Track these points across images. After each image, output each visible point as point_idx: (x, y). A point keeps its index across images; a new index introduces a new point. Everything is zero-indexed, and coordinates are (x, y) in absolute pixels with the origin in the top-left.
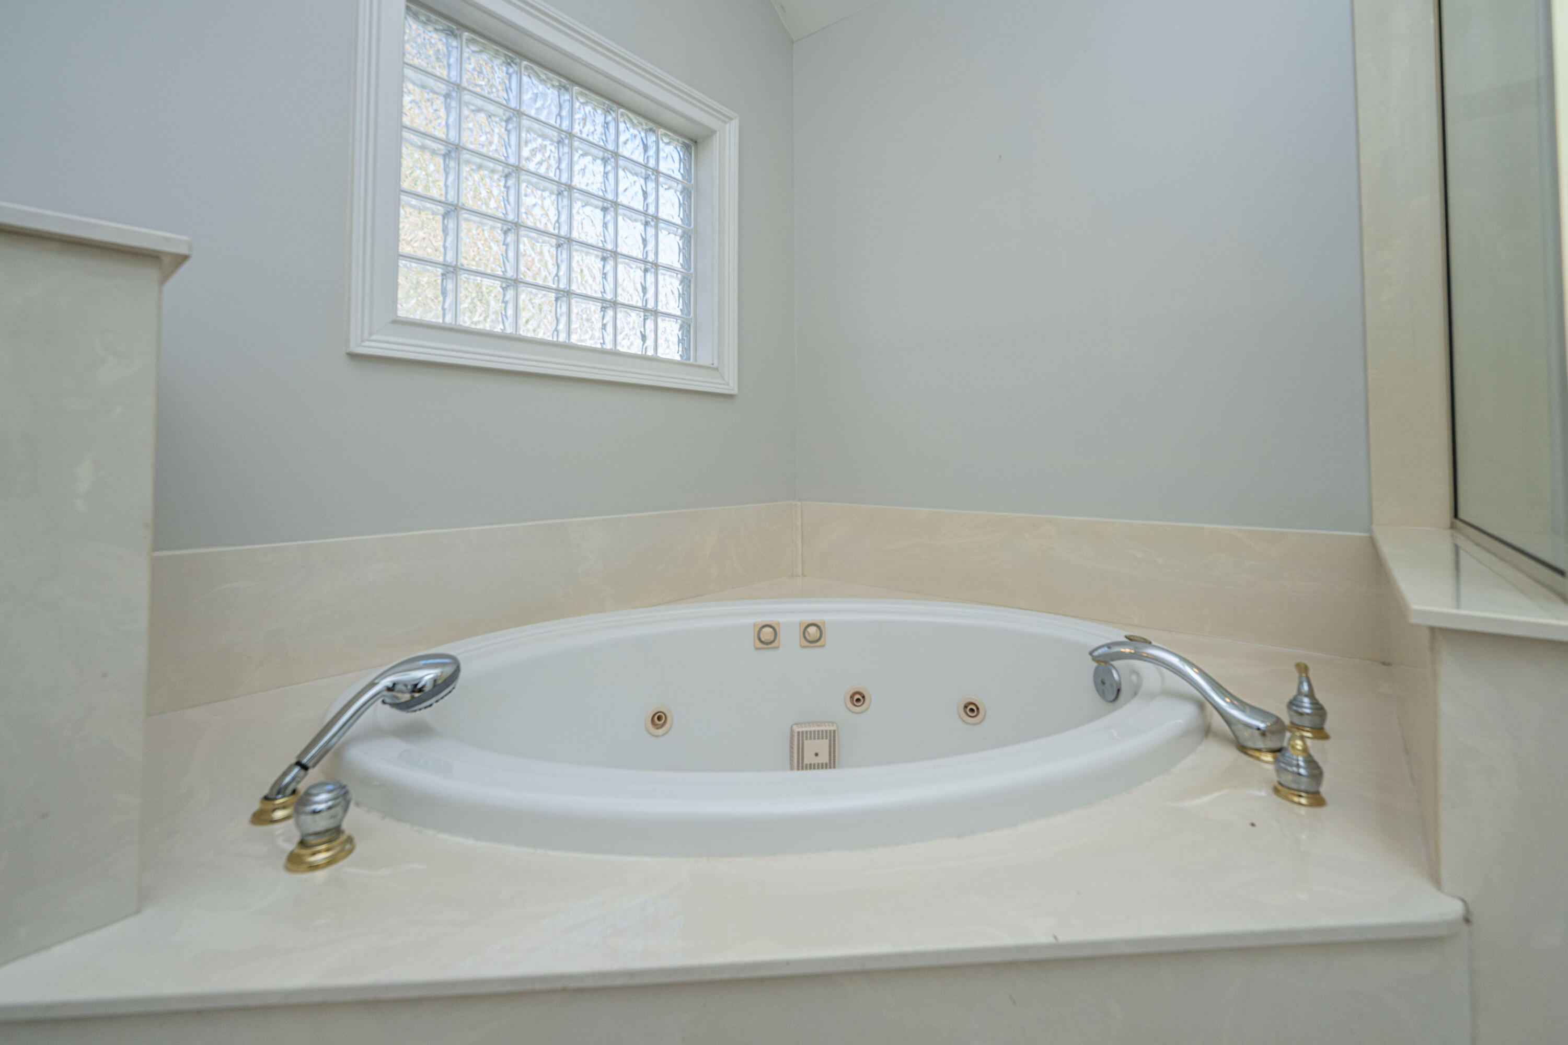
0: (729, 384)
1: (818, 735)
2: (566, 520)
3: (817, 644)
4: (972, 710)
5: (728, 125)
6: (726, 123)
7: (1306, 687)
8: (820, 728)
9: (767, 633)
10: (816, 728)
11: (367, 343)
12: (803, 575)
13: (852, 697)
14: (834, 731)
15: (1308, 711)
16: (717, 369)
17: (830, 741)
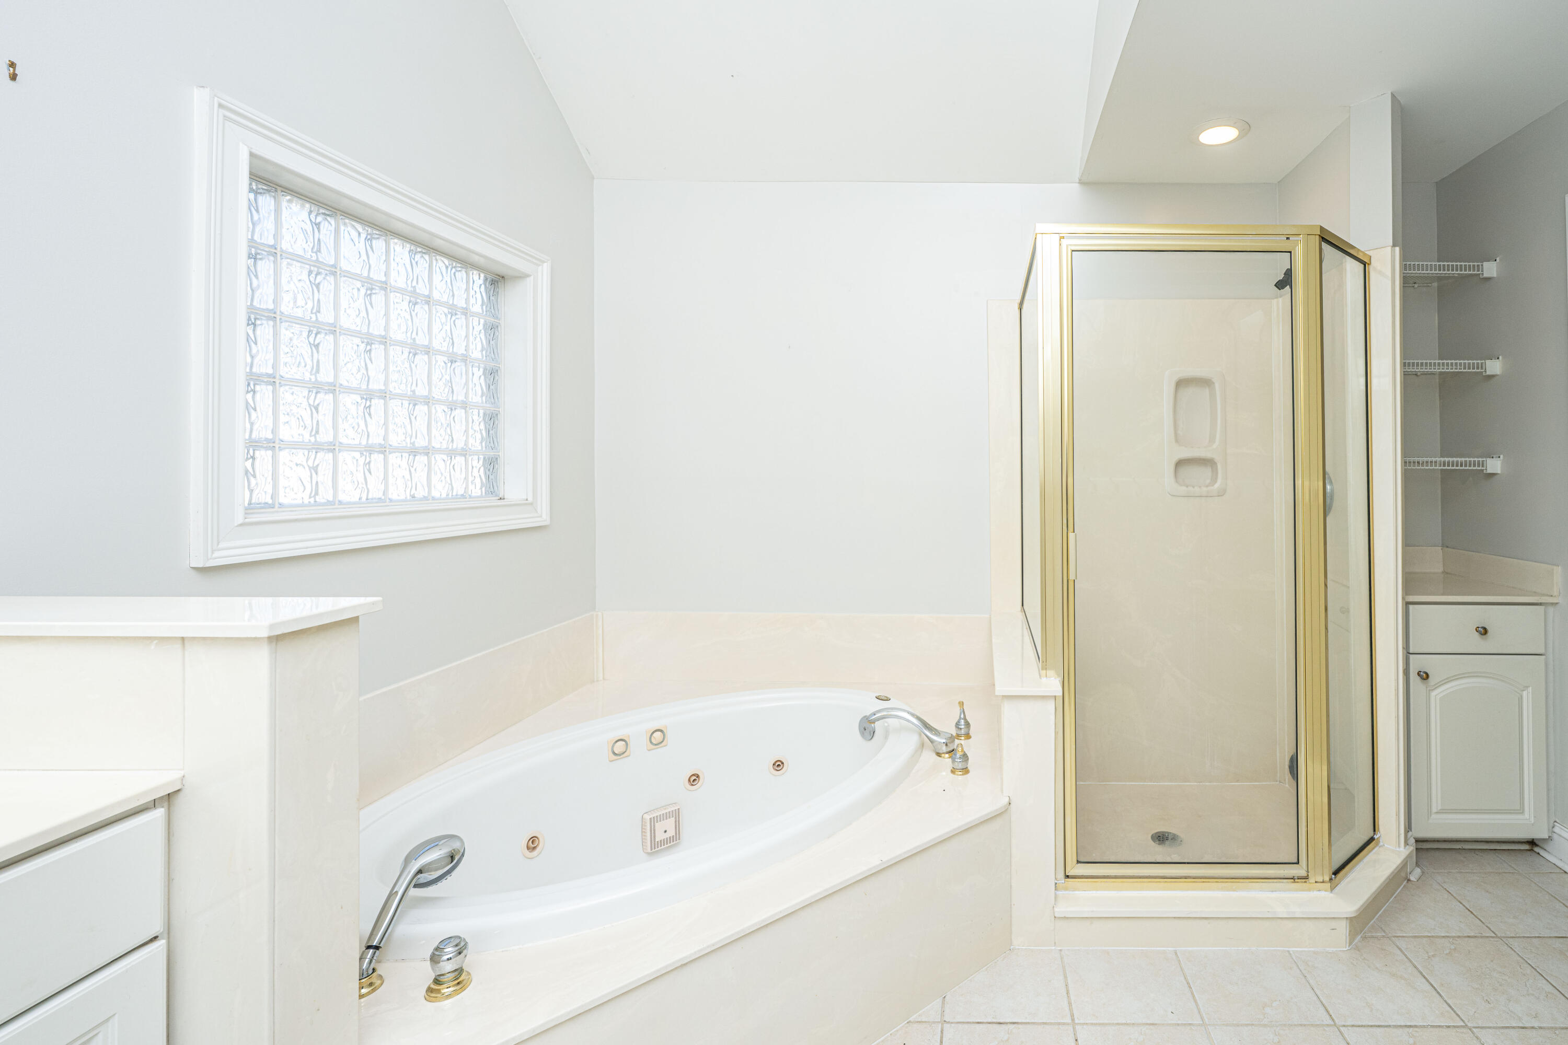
0: (543, 516)
1: (666, 816)
2: (401, 684)
3: (662, 744)
4: (779, 765)
5: (540, 268)
6: (539, 265)
7: (962, 716)
8: (667, 811)
9: (620, 747)
10: (664, 812)
11: (216, 554)
12: (604, 679)
13: (689, 780)
14: (679, 809)
15: (963, 727)
16: (531, 504)
17: (676, 818)
